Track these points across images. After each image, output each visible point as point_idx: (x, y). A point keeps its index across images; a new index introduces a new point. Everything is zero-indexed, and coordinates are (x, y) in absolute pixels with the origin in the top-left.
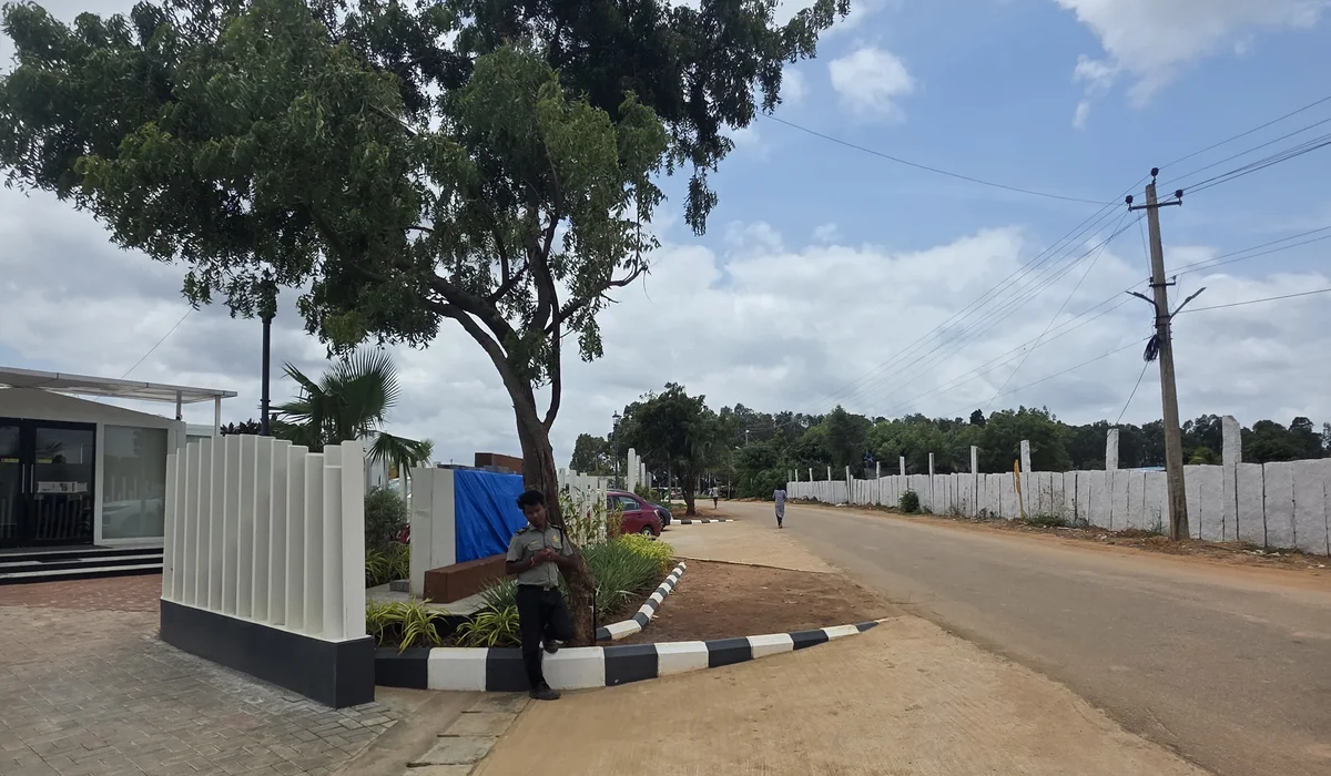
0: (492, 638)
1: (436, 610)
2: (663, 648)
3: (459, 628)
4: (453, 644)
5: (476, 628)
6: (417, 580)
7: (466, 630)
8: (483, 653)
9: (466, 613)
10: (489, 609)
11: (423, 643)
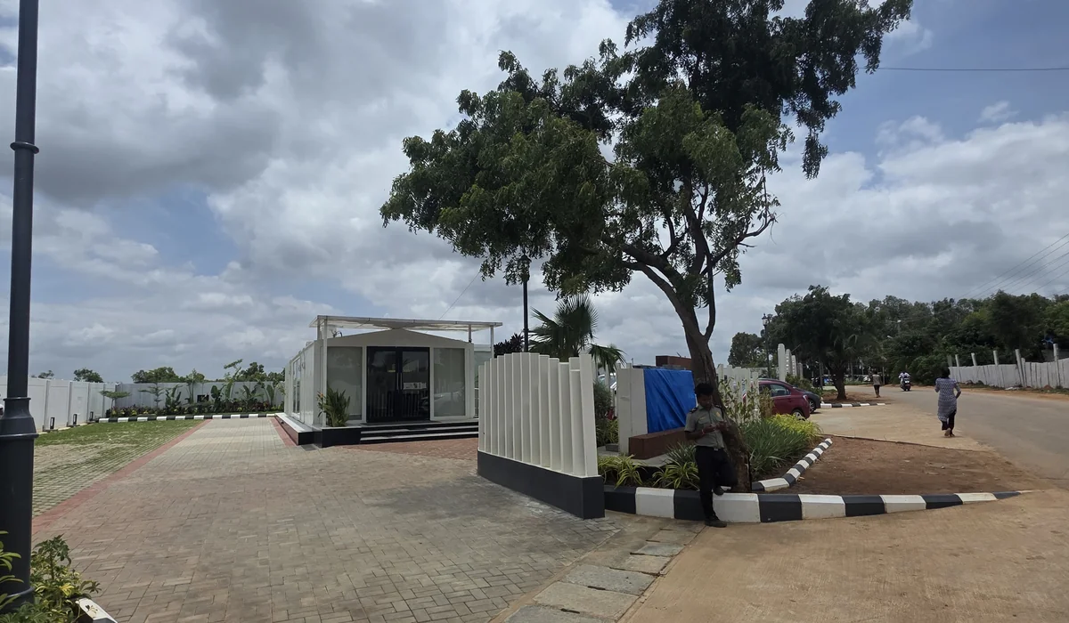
0: (677, 483)
1: (637, 463)
2: (806, 499)
3: (654, 475)
4: (650, 486)
5: (666, 475)
6: (624, 443)
7: (658, 477)
8: (671, 493)
9: (658, 466)
10: (674, 463)
11: (631, 484)
